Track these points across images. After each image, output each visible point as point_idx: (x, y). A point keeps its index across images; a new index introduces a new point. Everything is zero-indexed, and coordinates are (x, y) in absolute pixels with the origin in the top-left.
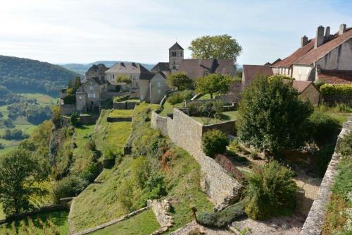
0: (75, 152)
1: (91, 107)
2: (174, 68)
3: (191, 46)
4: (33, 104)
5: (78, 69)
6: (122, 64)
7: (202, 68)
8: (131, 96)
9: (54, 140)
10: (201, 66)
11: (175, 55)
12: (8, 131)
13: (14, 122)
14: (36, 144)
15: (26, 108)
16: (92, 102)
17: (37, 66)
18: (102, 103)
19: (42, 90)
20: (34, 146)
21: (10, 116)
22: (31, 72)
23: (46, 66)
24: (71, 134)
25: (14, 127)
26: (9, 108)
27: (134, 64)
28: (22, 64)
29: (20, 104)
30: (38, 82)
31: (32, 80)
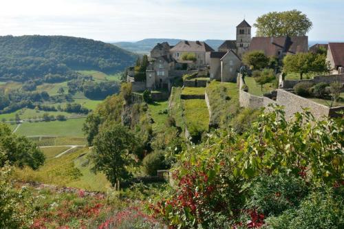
0: (154, 127)
1: (160, 85)
2: (241, 46)
3: (257, 23)
4: (89, 80)
5: (127, 46)
6: (187, 42)
7: (274, 46)
8: (200, 74)
9: (126, 115)
10: (273, 43)
11: (243, 33)
12: (69, 105)
13: (73, 97)
14: (101, 118)
15: (83, 84)
16: (161, 80)
17: (92, 45)
18: (171, 81)
19: (96, 68)
20: (99, 119)
21: (70, 91)
22: (87, 50)
23: (99, 44)
24: (145, 110)
25: (74, 101)
26: (69, 84)
27: (198, 43)
28: (79, 43)
29: (78, 80)
30: (93, 59)
31: (88, 58)
